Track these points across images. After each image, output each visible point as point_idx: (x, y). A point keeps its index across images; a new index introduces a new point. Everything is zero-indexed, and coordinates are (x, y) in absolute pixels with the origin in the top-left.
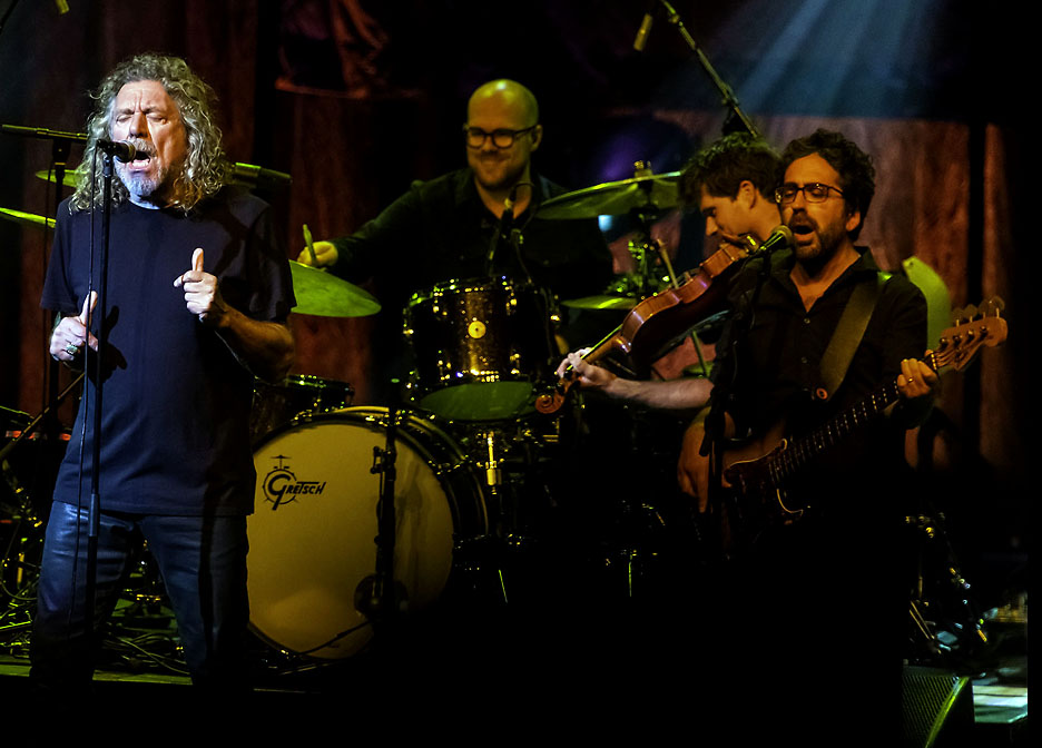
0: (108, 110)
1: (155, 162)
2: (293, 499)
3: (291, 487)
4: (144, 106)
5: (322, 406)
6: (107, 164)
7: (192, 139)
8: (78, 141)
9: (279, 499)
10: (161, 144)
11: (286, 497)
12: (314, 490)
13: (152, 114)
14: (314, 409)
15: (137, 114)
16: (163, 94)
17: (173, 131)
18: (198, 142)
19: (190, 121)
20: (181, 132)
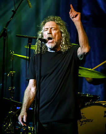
0: (42, 29)
1: (53, 40)
2: (85, 123)
3: (85, 120)
4: (51, 27)
5: (92, 101)
6: (41, 44)
7: (63, 35)
8: (34, 38)
9: (82, 123)
10: (55, 36)
11: (84, 123)
12: (90, 121)
13: (53, 29)
14: (90, 102)
15: (49, 29)
16: (55, 24)
17: (58, 33)
18: (64, 36)
19: (62, 31)
20: (60, 33)
